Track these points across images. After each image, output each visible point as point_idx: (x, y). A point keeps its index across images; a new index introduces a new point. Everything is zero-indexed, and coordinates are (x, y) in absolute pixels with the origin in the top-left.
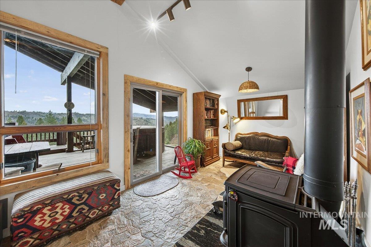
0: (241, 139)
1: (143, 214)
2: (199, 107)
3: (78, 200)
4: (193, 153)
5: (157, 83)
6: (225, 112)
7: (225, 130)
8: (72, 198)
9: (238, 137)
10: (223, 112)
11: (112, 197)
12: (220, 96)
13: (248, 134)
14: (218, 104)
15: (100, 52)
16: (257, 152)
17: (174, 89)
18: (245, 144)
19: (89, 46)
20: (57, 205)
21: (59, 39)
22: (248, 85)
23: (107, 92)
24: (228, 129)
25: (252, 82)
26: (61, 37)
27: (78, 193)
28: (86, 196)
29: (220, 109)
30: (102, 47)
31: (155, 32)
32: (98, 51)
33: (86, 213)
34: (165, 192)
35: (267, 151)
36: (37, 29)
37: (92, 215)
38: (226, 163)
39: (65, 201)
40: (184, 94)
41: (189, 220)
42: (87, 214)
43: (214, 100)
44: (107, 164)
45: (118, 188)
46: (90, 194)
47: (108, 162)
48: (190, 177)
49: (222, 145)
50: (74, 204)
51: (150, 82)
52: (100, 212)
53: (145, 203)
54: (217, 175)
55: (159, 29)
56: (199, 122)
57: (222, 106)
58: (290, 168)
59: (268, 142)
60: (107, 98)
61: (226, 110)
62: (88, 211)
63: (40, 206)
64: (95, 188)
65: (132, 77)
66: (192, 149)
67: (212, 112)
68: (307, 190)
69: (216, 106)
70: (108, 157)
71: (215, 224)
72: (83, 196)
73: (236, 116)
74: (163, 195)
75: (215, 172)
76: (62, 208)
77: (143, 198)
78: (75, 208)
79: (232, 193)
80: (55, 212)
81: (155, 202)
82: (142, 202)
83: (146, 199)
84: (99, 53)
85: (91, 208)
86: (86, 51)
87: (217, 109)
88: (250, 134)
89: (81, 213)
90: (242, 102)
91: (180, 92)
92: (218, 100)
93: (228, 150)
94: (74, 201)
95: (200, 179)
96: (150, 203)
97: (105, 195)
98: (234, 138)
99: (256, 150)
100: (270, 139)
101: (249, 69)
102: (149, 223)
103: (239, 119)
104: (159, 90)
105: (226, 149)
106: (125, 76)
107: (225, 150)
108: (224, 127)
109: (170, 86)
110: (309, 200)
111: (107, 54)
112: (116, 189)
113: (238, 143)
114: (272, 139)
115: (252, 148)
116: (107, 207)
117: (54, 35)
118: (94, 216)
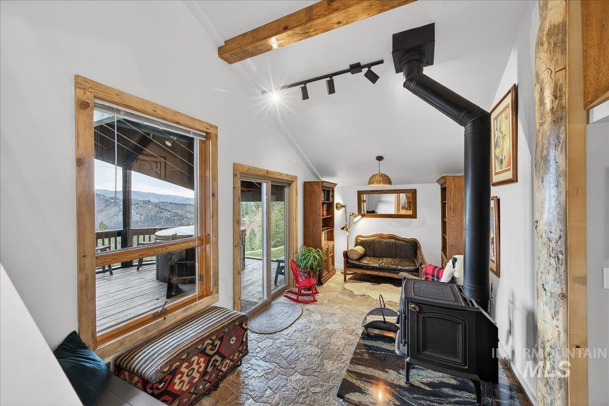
0: (362, 244)
1: (284, 353)
2: (314, 202)
3: (211, 349)
4: (312, 269)
5: (267, 172)
6: (343, 206)
7: (344, 231)
8: (205, 349)
9: (359, 241)
10: (339, 207)
11: (241, 341)
12: (336, 184)
13: (371, 236)
14: (333, 196)
15: (207, 133)
16: (385, 260)
17: (284, 178)
18: (368, 250)
19: (198, 127)
20: (193, 359)
21: (164, 119)
22: (381, 179)
23: (216, 192)
24: (347, 230)
25: (385, 176)
26: (169, 117)
27: (211, 340)
28: (218, 343)
29: (335, 203)
30: (211, 126)
31: (277, 106)
32: (203, 132)
33: (219, 365)
34: (293, 324)
35: (395, 258)
36: (142, 107)
37: (225, 367)
38: (348, 277)
39: (200, 352)
40: (294, 184)
41: (342, 349)
42: (219, 368)
43: (329, 191)
44: (216, 296)
45: (246, 327)
46: (221, 339)
47: (217, 292)
48: (315, 301)
49: (344, 253)
50: (207, 355)
51: (260, 170)
52: (232, 363)
53: (278, 341)
54: (343, 293)
55: (283, 103)
56: (313, 222)
57: (338, 199)
58: (429, 276)
59: (396, 246)
60: (216, 200)
61: (343, 204)
62: (221, 362)
63: (178, 364)
64: (226, 330)
65: (242, 165)
66: (310, 262)
67: (325, 207)
68: (467, 294)
69: (331, 199)
70: (218, 285)
71: (373, 346)
72: (215, 344)
73: (356, 213)
74: (294, 327)
75: (338, 290)
76: (198, 364)
77: (271, 335)
78: (209, 361)
79: (413, 306)
80: (191, 369)
81: (288, 338)
82: (272, 341)
83: (275, 336)
84: (205, 134)
85: (224, 358)
86: (192, 133)
87: (332, 203)
88: (374, 236)
89: (215, 366)
90: (363, 194)
91: (289, 181)
92: (333, 191)
93: (352, 260)
94: (208, 351)
95: (326, 302)
96: (282, 340)
97: (235, 339)
98: (353, 243)
99: (383, 257)
100: (397, 242)
101: (380, 158)
102: (299, 362)
103: (360, 217)
104: (267, 181)
105: (348, 258)
106: (234, 165)
107: (347, 261)
108: (342, 229)
109: (281, 174)
110: (471, 302)
111: (217, 136)
112: (244, 328)
113: (360, 249)
114: (400, 242)
115: (378, 255)
116: (237, 354)
117: (160, 114)
118: (226, 368)
